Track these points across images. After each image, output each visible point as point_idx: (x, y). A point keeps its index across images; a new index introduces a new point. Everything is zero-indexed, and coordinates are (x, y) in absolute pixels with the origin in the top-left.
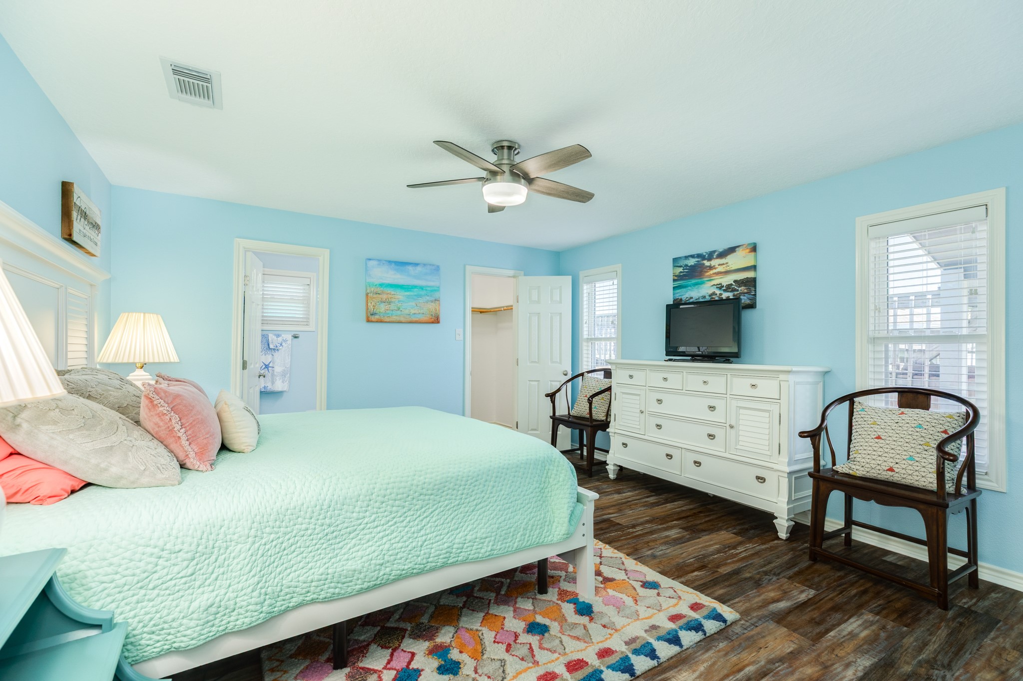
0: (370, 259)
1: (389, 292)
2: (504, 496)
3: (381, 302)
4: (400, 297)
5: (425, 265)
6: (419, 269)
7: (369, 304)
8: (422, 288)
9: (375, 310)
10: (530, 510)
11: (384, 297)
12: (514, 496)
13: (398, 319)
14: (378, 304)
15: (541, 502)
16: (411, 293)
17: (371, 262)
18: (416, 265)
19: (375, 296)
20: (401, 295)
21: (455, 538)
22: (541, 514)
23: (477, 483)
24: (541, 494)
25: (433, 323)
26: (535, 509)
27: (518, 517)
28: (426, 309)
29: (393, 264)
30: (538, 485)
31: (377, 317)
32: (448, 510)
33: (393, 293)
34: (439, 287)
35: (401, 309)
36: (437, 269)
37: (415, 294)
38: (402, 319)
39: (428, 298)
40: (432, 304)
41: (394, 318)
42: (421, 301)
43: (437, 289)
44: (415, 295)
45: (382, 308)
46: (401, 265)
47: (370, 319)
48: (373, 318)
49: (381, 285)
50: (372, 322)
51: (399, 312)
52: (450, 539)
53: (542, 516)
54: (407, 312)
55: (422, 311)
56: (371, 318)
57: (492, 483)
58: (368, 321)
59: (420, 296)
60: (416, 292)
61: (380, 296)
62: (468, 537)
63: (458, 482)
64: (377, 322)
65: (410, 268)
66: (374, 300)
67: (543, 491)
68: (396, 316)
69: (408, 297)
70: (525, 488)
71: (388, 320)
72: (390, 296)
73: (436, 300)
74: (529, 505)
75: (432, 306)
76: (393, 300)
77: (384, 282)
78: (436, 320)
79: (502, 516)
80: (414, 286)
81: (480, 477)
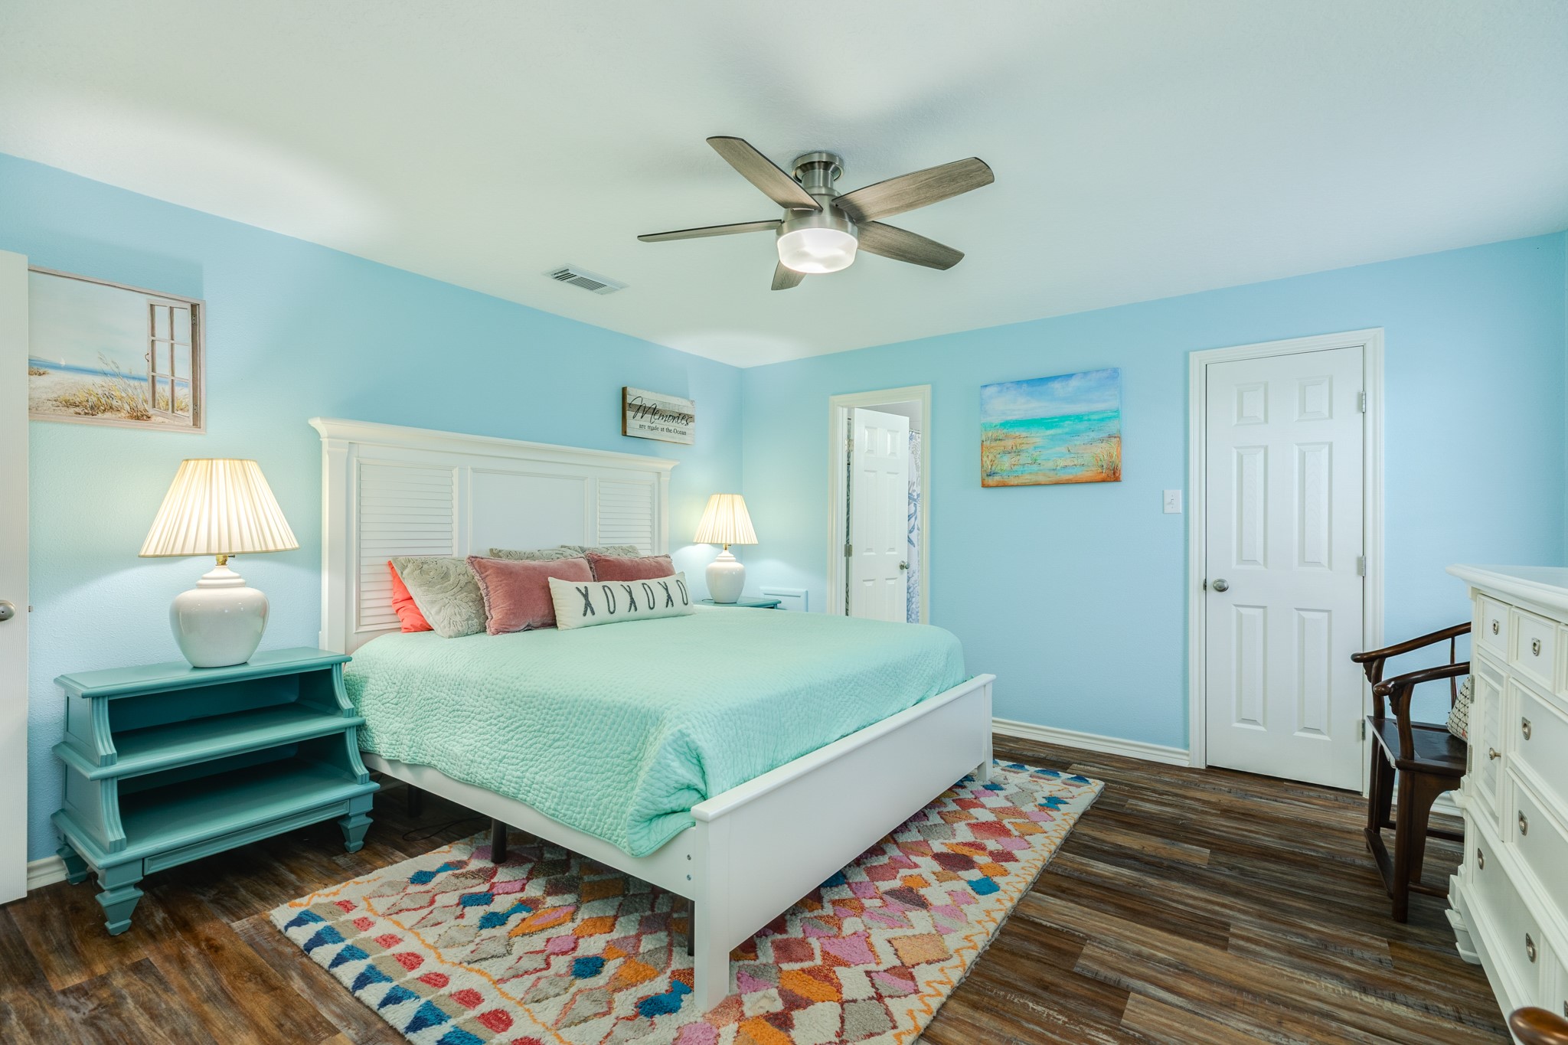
0: (986, 386)
1: (1017, 434)
2: (583, 744)
3: (1004, 453)
4: (1038, 440)
5: (1085, 373)
6: (1074, 383)
7: (985, 459)
8: (1079, 418)
9: (993, 468)
10: (608, 782)
11: (1009, 443)
12: (595, 749)
13: (1034, 479)
14: (999, 456)
15: (627, 779)
16: (1059, 431)
17: (988, 389)
18: (1069, 376)
19: (994, 444)
20: (1038, 436)
21: (527, 770)
22: (621, 796)
23: (561, 712)
24: (631, 767)
25: (1103, 481)
26: (615, 784)
27: (593, 783)
28: (1092, 455)
29: (1025, 385)
30: (628, 749)
31: (997, 478)
32: (530, 732)
33: (1024, 434)
34: (1117, 411)
35: (1038, 461)
36: (1114, 374)
37: (1067, 430)
38: (1041, 479)
39: (1093, 435)
40: (1103, 444)
41: (1027, 478)
42: (1078, 443)
43: (1116, 414)
44: (1066, 433)
45: (1006, 462)
46: (1038, 383)
47: (986, 482)
48: (990, 481)
49: (1005, 424)
50: (989, 486)
51: (1035, 467)
52: (523, 769)
53: (622, 800)
54: (1051, 465)
55: (1080, 461)
56: (991, 480)
57: (574, 719)
58: (984, 486)
59: (1076, 433)
60: (1068, 426)
61: (1002, 443)
62: (537, 777)
63: (544, 702)
64: (997, 486)
65: (1056, 385)
66: (992, 450)
67: (635, 762)
68: (1031, 473)
69: (1053, 438)
70: (611, 746)
71: (1016, 483)
72: (1019, 441)
73: (1110, 437)
74: (610, 774)
75: (1102, 450)
76: (1024, 447)
77: (1009, 418)
78: (1112, 475)
79: (574, 770)
80: (1063, 417)
81: (564, 705)
